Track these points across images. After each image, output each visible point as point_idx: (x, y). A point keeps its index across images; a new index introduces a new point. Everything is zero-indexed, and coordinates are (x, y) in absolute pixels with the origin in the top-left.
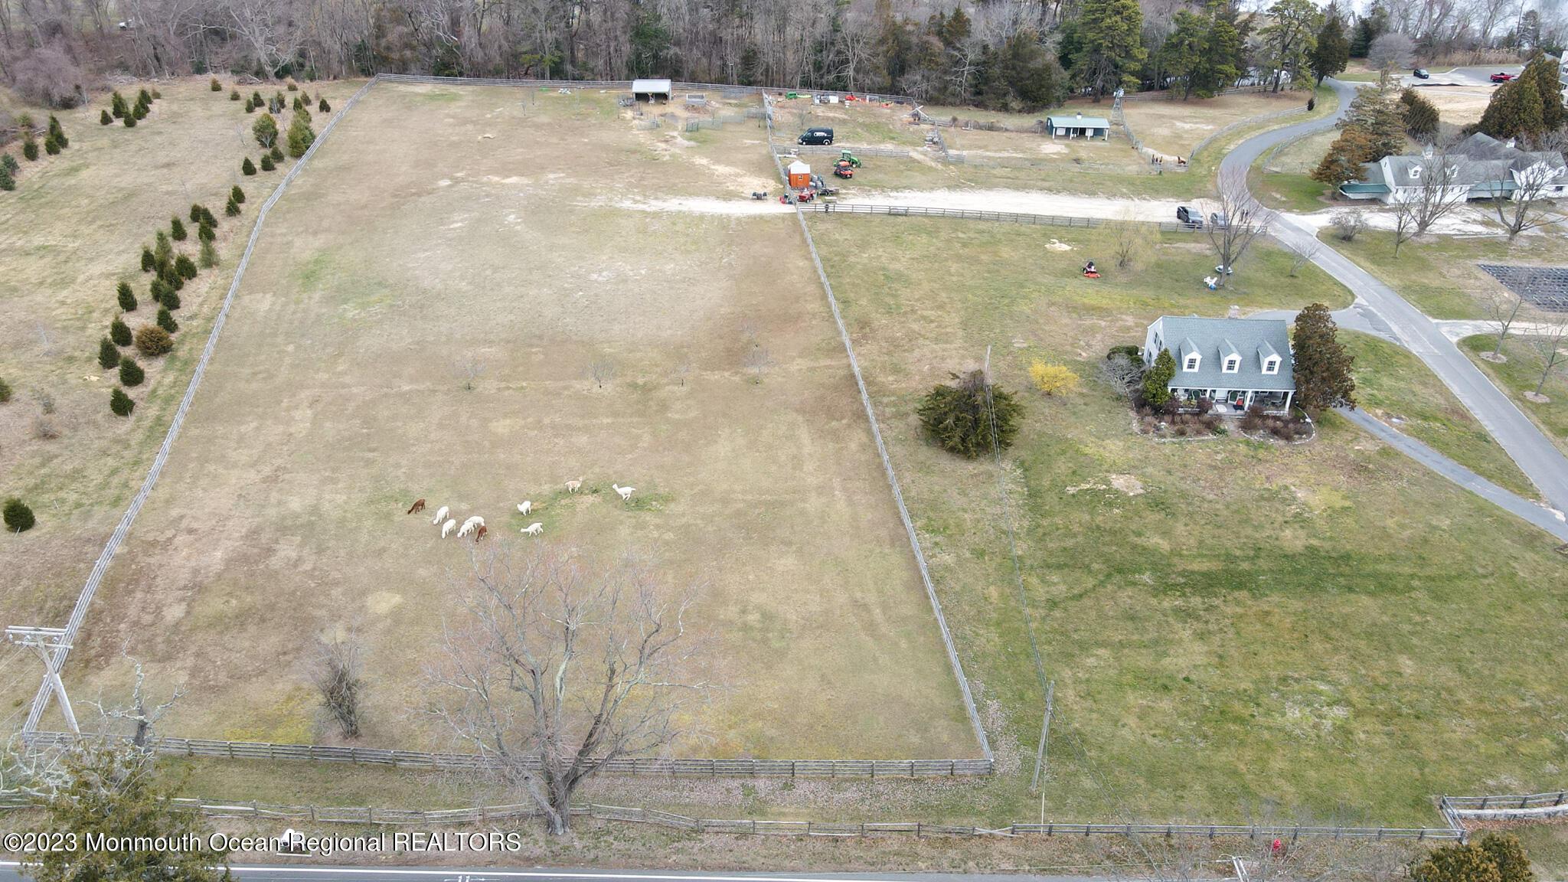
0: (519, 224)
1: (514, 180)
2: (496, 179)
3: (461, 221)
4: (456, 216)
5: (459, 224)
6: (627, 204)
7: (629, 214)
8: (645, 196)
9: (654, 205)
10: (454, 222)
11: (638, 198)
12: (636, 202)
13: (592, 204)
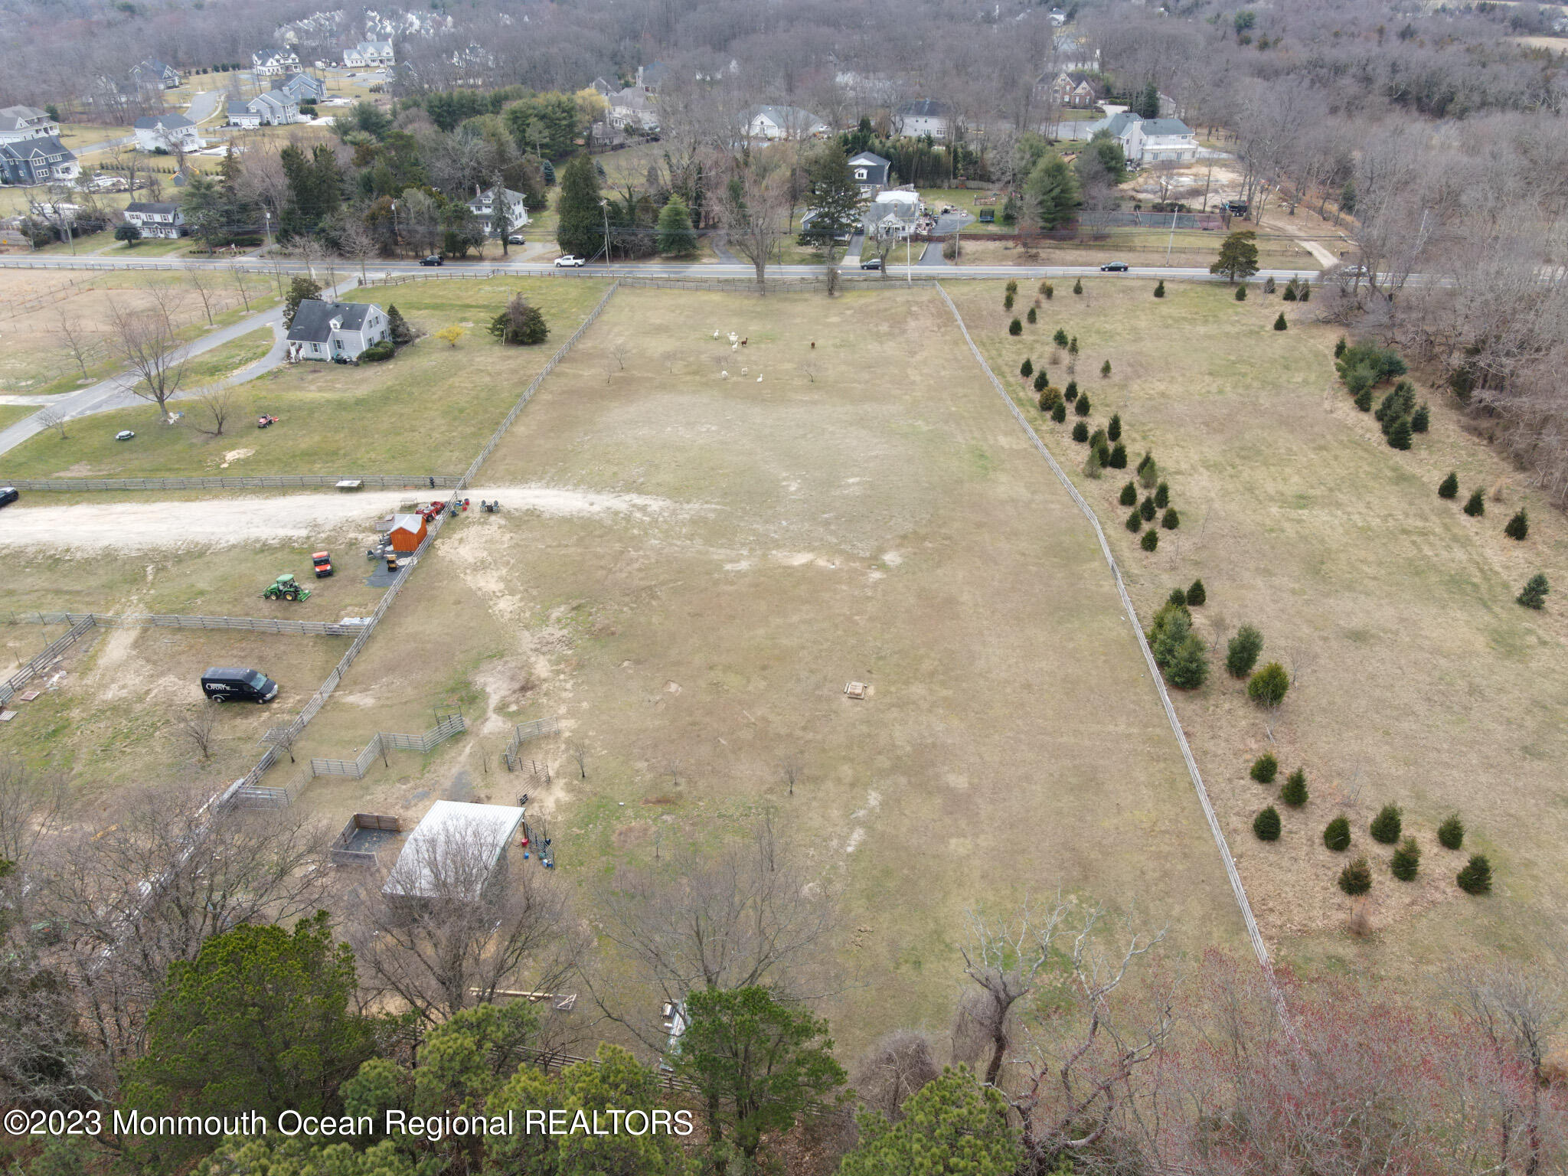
0: (784, 479)
1: (800, 559)
2: (822, 562)
3: (849, 485)
4: (857, 491)
5: (851, 480)
6: (655, 504)
7: (659, 490)
8: (628, 518)
9: (620, 503)
10: (858, 484)
11: (638, 515)
12: (643, 509)
13: (697, 506)
